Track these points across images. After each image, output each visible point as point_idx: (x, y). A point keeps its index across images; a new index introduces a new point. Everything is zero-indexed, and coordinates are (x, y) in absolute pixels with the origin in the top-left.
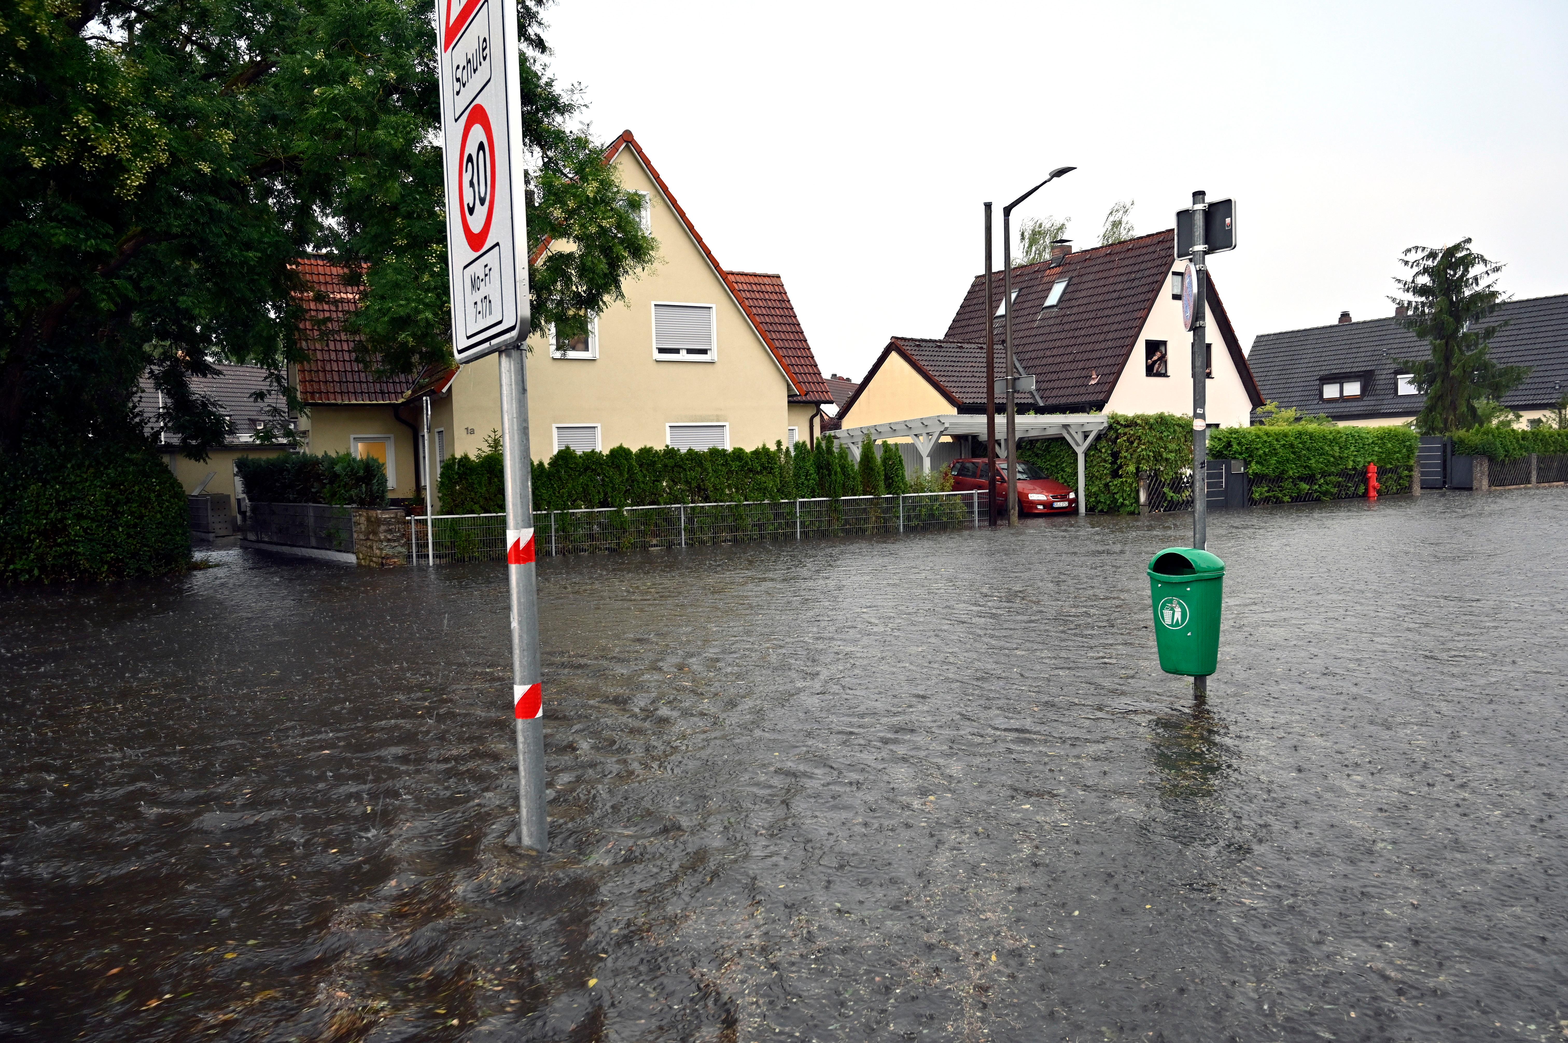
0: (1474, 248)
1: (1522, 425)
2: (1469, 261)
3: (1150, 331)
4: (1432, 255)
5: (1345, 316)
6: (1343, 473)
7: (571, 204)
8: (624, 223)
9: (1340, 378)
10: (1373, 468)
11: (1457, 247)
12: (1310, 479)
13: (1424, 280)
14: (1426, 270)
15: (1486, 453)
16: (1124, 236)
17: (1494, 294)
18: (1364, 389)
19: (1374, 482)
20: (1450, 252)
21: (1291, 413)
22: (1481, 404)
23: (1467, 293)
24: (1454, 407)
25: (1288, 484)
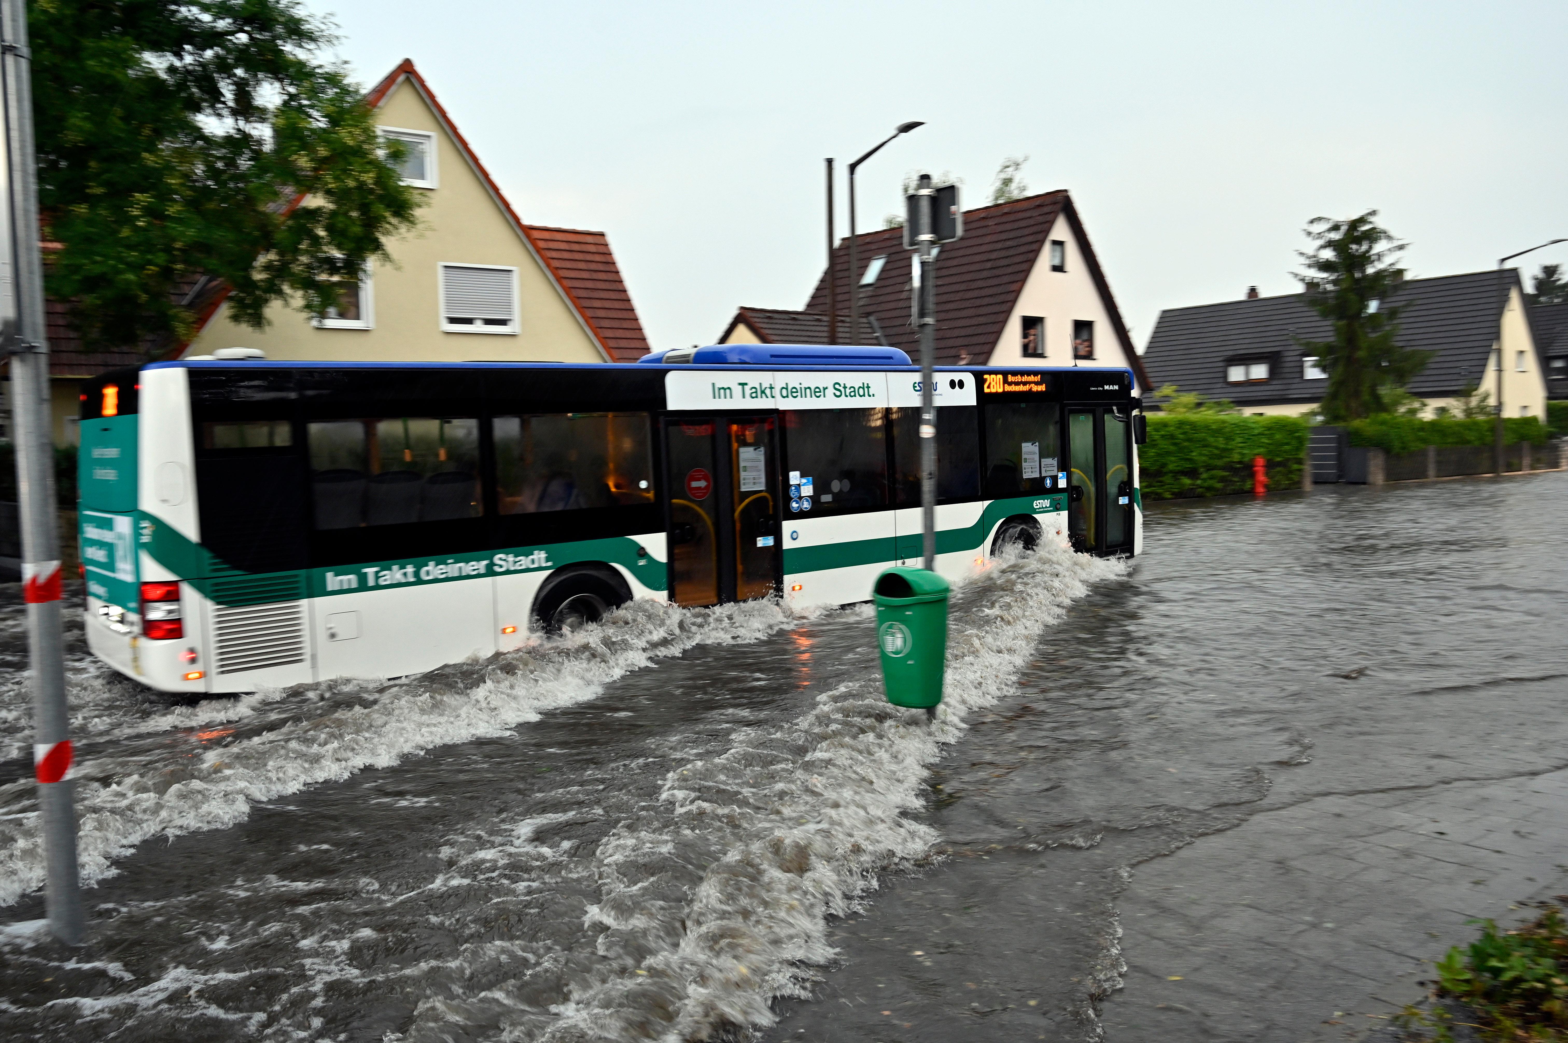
0: (1379, 222)
1: (1428, 414)
2: (1373, 236)
3: (1026, 306)
4: (1336, 228)
5: (1253, 291)
6: (1229, 467)
7: (323, 152)
8: (384, 176)
9: (1246, 360)
10: (1260, 462)
11: (1362, 220)
12: (1192, 473)
13: (1328, 254)
14: (1330, 244)
15: (1382, 445)
16: (1016, 194)
17: (1400, 272)
18: (1272, 372)
19: (1261, 477)
20: (1354, 224)
21: (1190, 398)
22: (1386, 391)
23: (1370, 270)
24: (1357, 394)
25: (1167, 479)
